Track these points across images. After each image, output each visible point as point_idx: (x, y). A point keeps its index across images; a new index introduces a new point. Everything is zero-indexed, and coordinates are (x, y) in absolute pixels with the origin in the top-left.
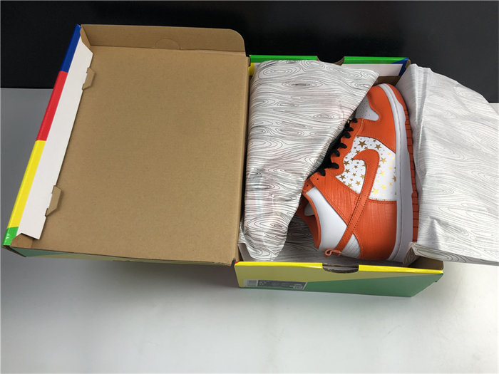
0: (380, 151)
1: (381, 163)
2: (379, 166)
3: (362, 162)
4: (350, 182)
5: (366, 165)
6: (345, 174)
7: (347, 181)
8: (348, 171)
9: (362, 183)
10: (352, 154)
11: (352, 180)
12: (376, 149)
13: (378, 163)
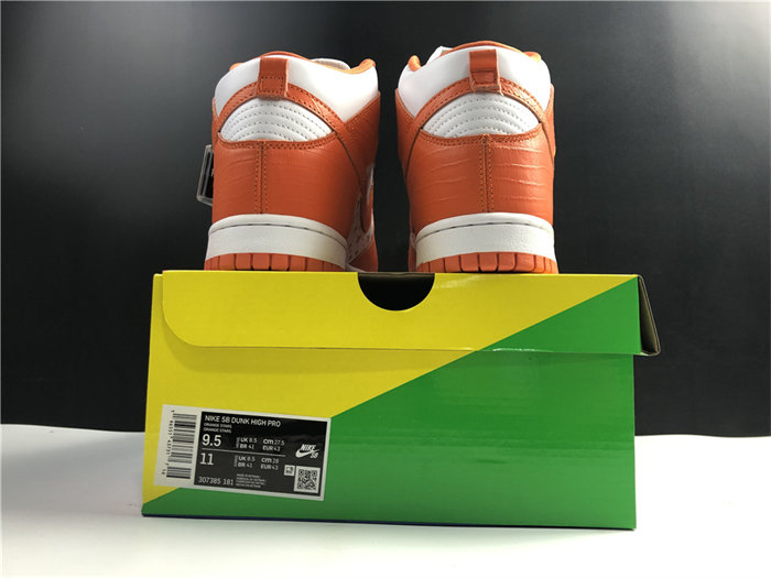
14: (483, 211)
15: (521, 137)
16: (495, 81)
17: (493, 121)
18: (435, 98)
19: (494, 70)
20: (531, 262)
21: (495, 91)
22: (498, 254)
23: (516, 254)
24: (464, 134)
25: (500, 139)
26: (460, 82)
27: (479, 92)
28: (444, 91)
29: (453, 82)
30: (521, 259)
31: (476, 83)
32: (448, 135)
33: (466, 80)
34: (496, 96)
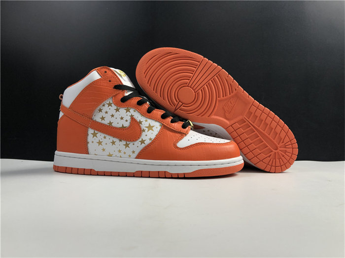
0: (137, 143)
1: (124, 142)
2: (120, 140)
3: (127, 124)
4: (104, 111)
5: (123, 128)
6: (114, 107)
7: (106, 108)
8: (117, 110)
9: (103, 122)
10: (138, 117)
11: (106, 112)
12: (140, 140)
13: (123, 140)
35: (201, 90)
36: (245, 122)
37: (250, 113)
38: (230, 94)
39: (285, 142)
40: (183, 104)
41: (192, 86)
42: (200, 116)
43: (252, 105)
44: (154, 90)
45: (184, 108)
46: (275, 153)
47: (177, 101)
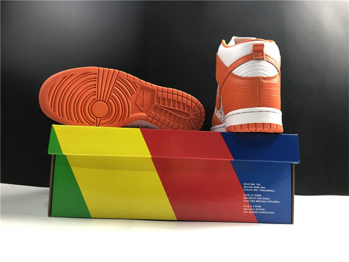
14: (258, 107)
15: (272, 78)
16: (263, 56)
17: (262, 71)
18: (237, 61)
19: (262, 51)
20: (276, 127)
21: (263, 59)
22: (263, 124)
23: (270, 124)
24: (250, 76)
25: (265, 78)
26: (248, 55)
27: (256, 59)
28: (242, 58)
29: (246, 55)
30: (272, 126)
31: (256, 56)
32: (243, 76)
33: (251, 54)
34: (263, 61)
35: (111, 99)
36: (158, 107)
37: (158, 98)
38: (136, 90)
39: (193, 108)
40: (101, 118)
41: (101, 99)
42: (121, 121)
43: (157, 91)
44: (68, 119)
45: (104, 121)
46: (189, 119)
47: (95, 119)
